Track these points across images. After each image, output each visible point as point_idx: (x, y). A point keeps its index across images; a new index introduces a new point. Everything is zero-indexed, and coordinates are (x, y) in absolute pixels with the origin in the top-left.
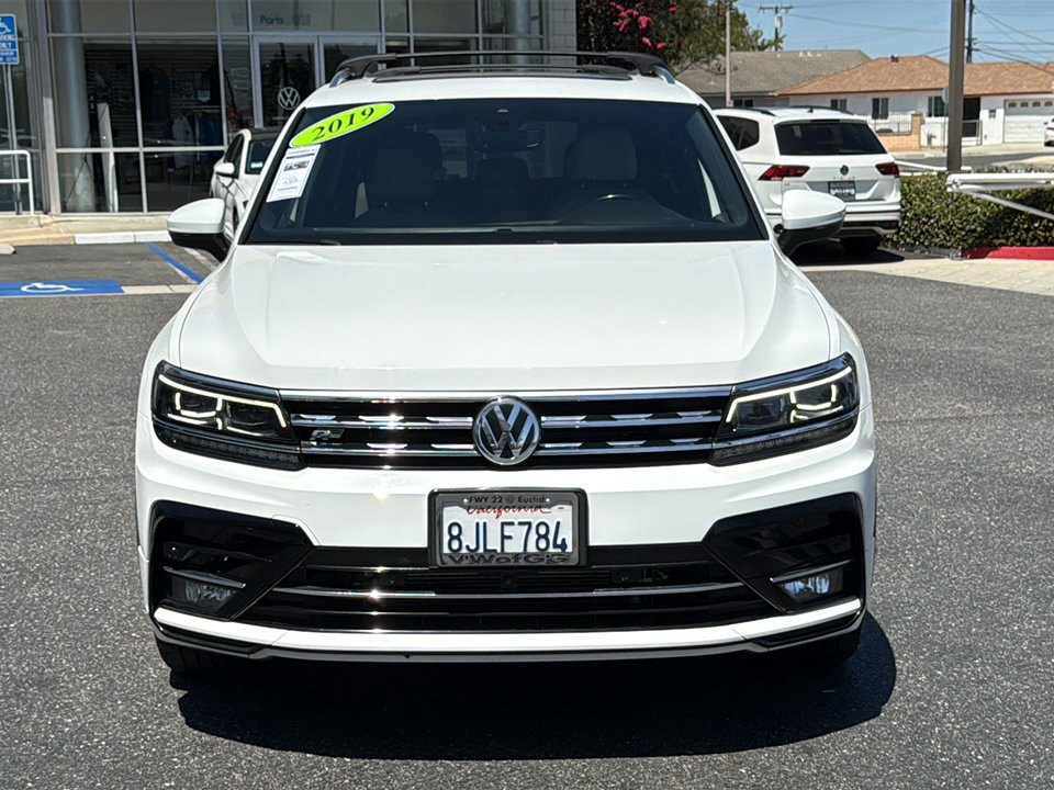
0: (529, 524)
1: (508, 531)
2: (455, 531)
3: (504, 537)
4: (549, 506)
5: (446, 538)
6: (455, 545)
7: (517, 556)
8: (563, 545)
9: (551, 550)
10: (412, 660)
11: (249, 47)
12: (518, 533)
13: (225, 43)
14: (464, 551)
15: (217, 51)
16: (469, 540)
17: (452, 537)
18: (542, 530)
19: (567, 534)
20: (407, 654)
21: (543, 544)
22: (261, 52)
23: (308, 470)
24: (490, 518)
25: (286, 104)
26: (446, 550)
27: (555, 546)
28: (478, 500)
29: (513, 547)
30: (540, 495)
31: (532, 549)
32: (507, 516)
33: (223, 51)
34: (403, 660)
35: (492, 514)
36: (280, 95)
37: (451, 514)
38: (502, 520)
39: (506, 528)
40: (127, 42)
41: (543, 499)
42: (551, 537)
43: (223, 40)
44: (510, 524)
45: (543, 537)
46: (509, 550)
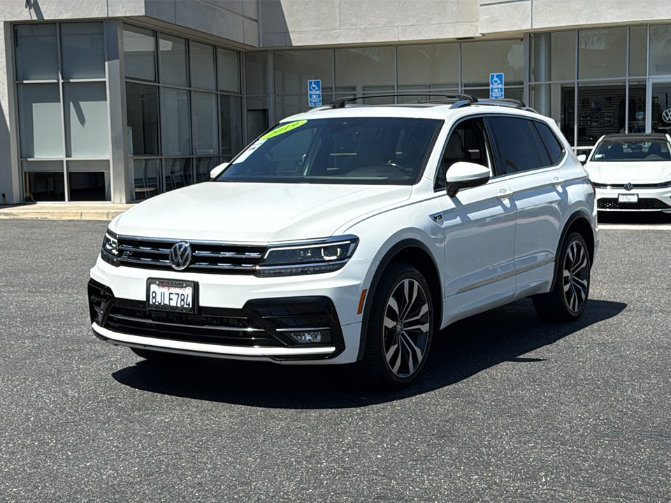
0: (178, 294)
1: (172, 296)
2: (154, 295)
3: (170, 299)
4: (185, 287)
5: (151, 298)
6: (154, 301)
7: (174, 307)
8: (189, 305)
9: (185, 306)
11: (645, 85)
12: (174, 297)
13: (631, 83)
14: (157, 303)
15: (625, 89)
16: (158, 299)
17: (153, 297)
18: (182, 298)
19: (190, 300)
20: (145, 345)
21: (182, 304)
22: (653, 88)
23: (121, 267)
24: (165, 290)
25: (667, 119)
26: (151, 303)
27: (187, 304)
28: (162, 283)
29: (173, 303)
30: (181, 282)
31: (179, 305)
32: (173, 290)
33: (629, 89)
35: (166, 289)
36: (664, 114)
37: (154, 288)
39: (171, 295)
40: (573, 86)
41: (182, 284)
42: (185, 300)
43: (629, 82)
44: (172, 294)
45: (183, 300)
46: (171, 305)
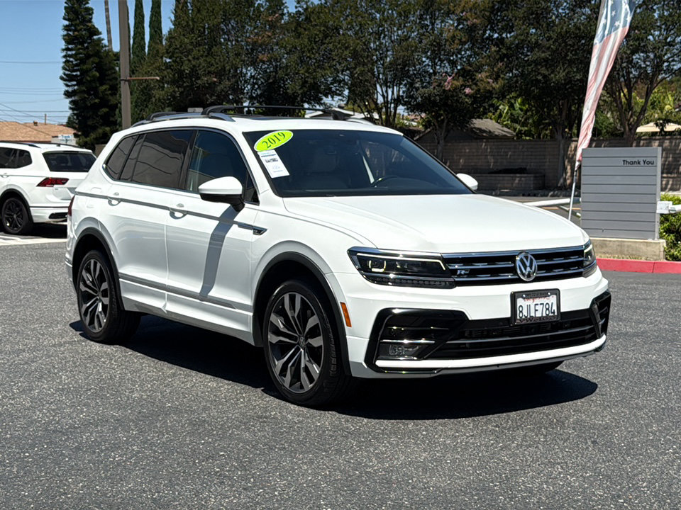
0: (543, 304)
1: (537, 307)
2: (521, 309)
3: (536, 310)
4: (549, 296)
5: (518, 312)
6: (521, 315)
7: (540, 317)
8: (554, 313)
9: (551, 314)
10: (500, 368)
12: (540, 308)
14: (524, 317)
16: (525, 313)
17: (520, 312)
18: (547, 307)
19: (555, 308)
21: (548, 313)
24: (530, 302)
26: (518, 318)
27: (552, 313)
28: (528, 295)
29: (539, 314)
30: (546, 292)
31: (544, 315)
32: (538, 301)
34: (496, 368)
35: (532, 300)
37: (519, 302)
38: (535, 303)
39: (537, 306)
42: (550, 309)
44: (537, 304)
45: (548, 309)
46: (537, 316)
